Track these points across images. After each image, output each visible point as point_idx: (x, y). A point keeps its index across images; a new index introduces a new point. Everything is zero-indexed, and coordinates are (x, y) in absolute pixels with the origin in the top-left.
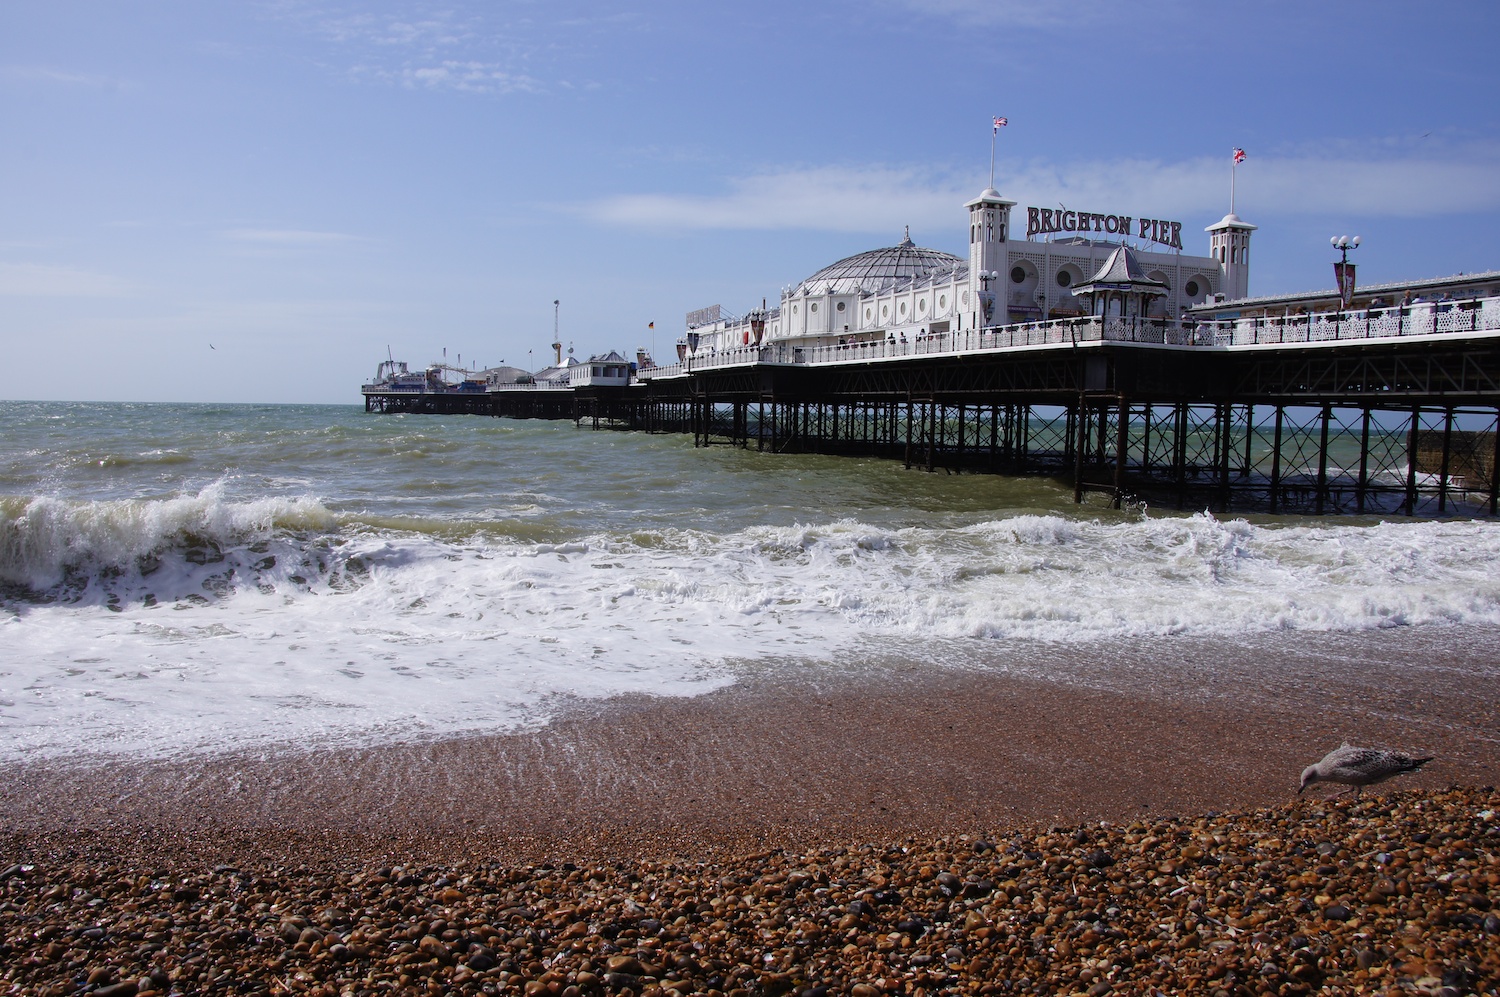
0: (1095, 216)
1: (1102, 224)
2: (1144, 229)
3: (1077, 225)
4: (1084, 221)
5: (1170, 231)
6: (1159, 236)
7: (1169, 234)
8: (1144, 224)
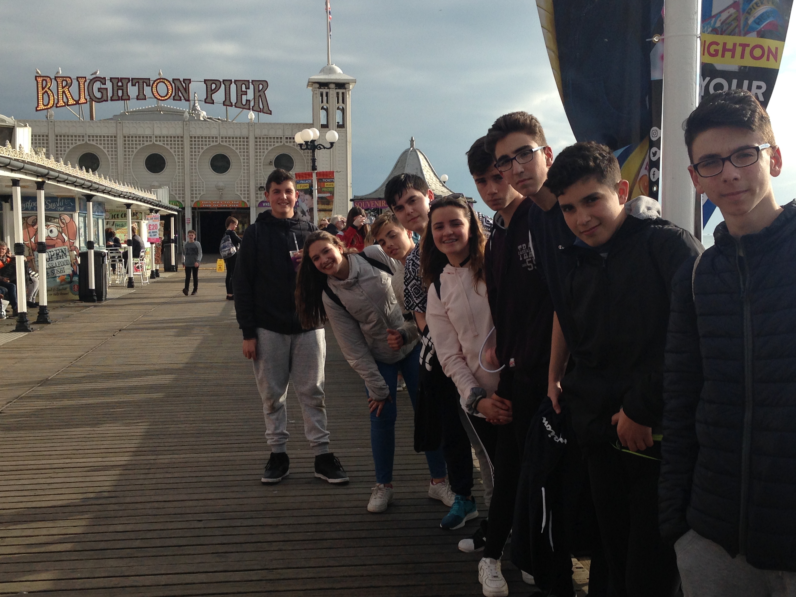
0: (135, 81)
1: (147, 90)
2: (210, 92)
3: (110, 94)
4: (119, 88)
5: (250, 93)
6: (234, 100)
7: (250, 95)
8: (211, 85)
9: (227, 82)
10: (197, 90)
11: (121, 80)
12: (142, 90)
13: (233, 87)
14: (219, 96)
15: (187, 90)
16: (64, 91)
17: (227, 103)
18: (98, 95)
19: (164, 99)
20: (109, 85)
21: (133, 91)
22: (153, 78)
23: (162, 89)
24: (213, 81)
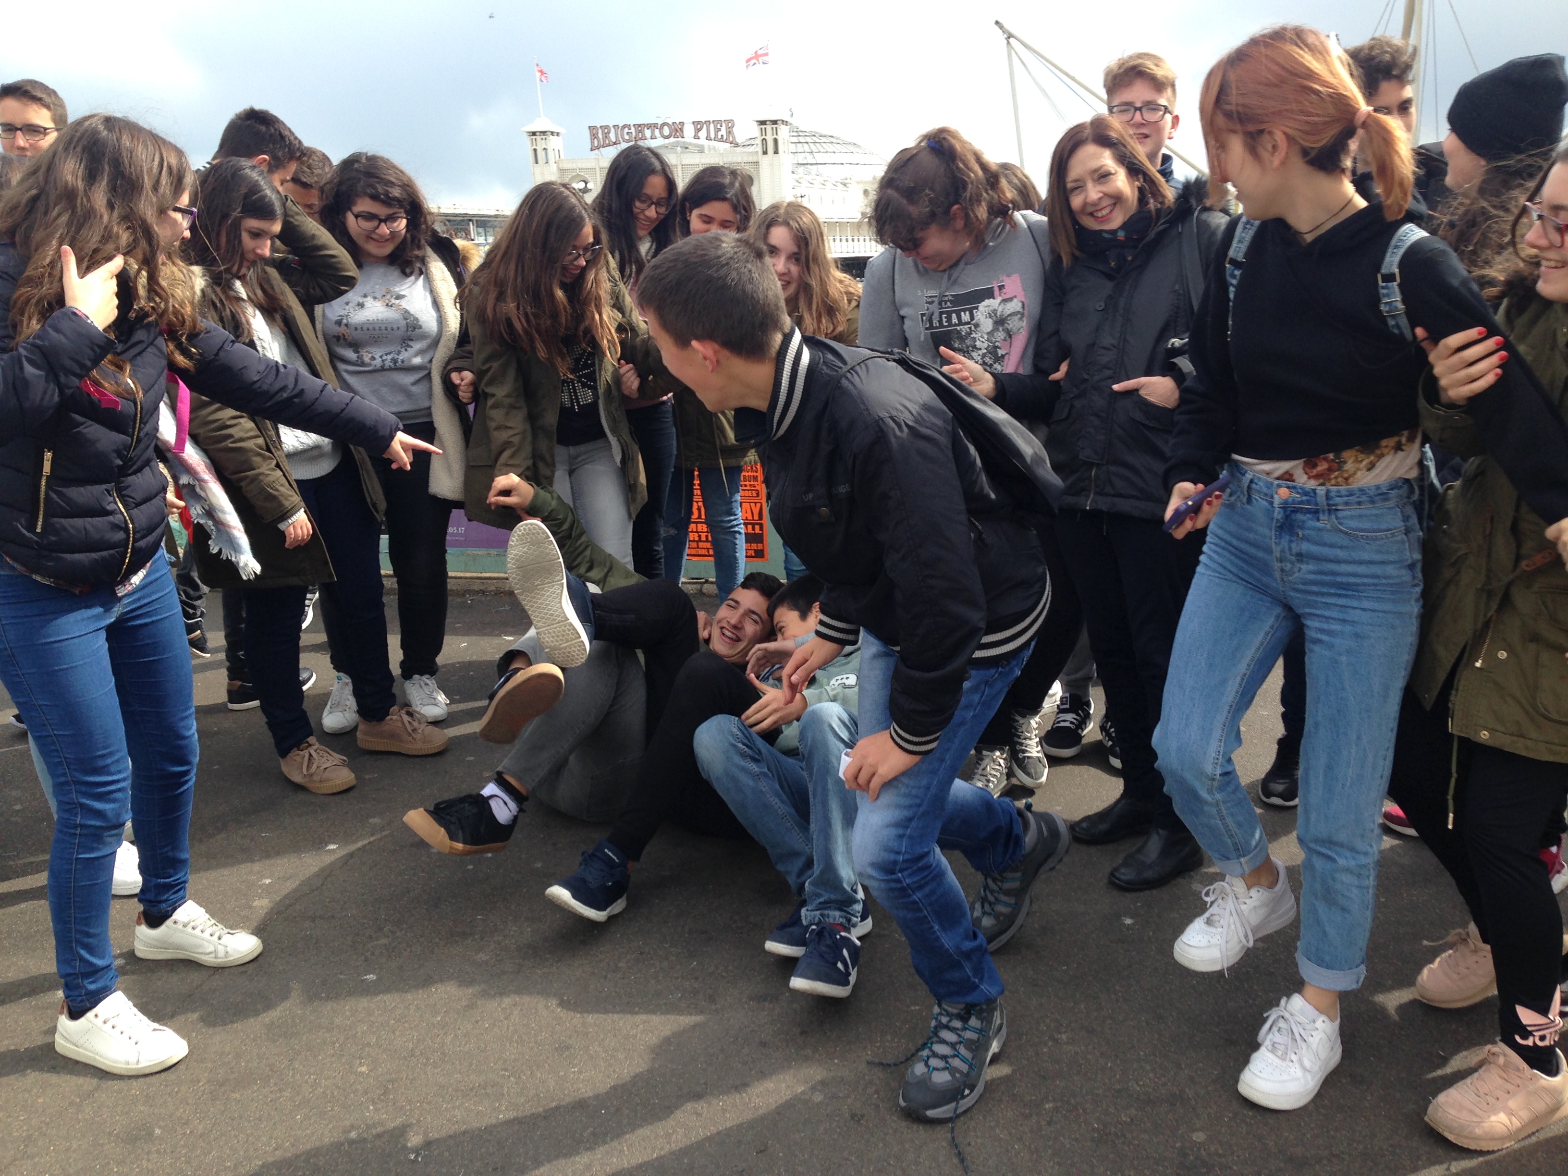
0: (650, 126)
1: (657, 131)
2: (697, 130)
4: (640, 131)
5: (723, 129)
6: (712, 135)
7: (723, 132)
8: (698, 126)
9: (708, 123)
10: (689, 131)
11: (640, 125)
12: (653, 133)
13: (712, 126)
14: (703, 134)
15: (681, 130)
16: (606, 136)
17: (708, 138)
18: (627, 137)
19: (668, 137)
20: (633, 130)
21: (648, 133)
22: (660, 122)
23: (666, 131)
24: (699, 123)
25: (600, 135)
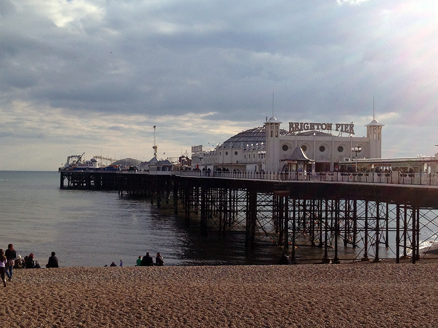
0: (316, 124)
1: (320, 127)
2: (337, 128)
3: (309, 128)
4: (312, 126)
6: (344, 130)
7: (349, 129)
8: (338, 126)
9: (342, 125)
10: (334, 127)
11: (312, 124)
12: (318, 127)
13: (344, 126)
14: (340, 129)
15: (331, 127)
16: (297, 127)
17: (342, 131)
18: (306, 128)
19: (324, 129)
20: (309, 125)
21: (316, 127)
22: (322, 123)
23: (324, 127)
24: (338, 124)
25: (294, 126)
